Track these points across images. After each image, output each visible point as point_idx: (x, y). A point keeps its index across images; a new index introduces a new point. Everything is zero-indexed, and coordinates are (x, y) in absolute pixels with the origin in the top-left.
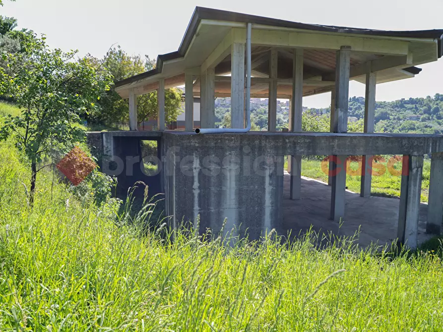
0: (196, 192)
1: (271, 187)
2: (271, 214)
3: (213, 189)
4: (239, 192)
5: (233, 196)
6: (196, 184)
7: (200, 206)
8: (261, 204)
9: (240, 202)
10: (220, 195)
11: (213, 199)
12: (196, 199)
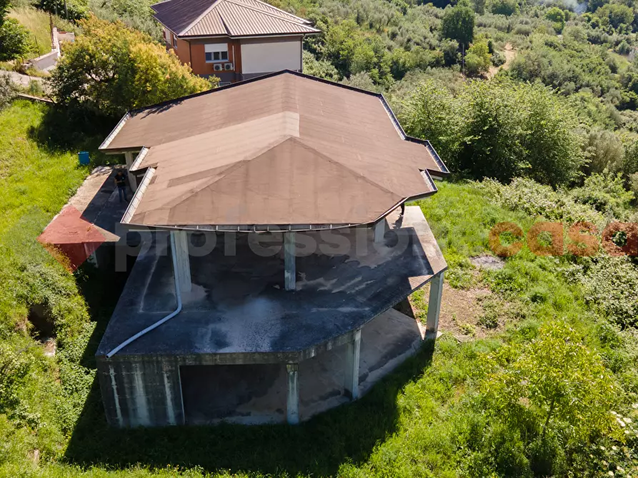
0: (115, 387)
1: (169, 384)
2: (172, 400)
3: (126, 385)
4: (146, 387)
5: (142, 389)
6: (114, 383)
7: (118, 394)
8: (163, 394)
9: (147, 393)
10: (132, 389)
11: (127, 391)
12: (115, 391)
